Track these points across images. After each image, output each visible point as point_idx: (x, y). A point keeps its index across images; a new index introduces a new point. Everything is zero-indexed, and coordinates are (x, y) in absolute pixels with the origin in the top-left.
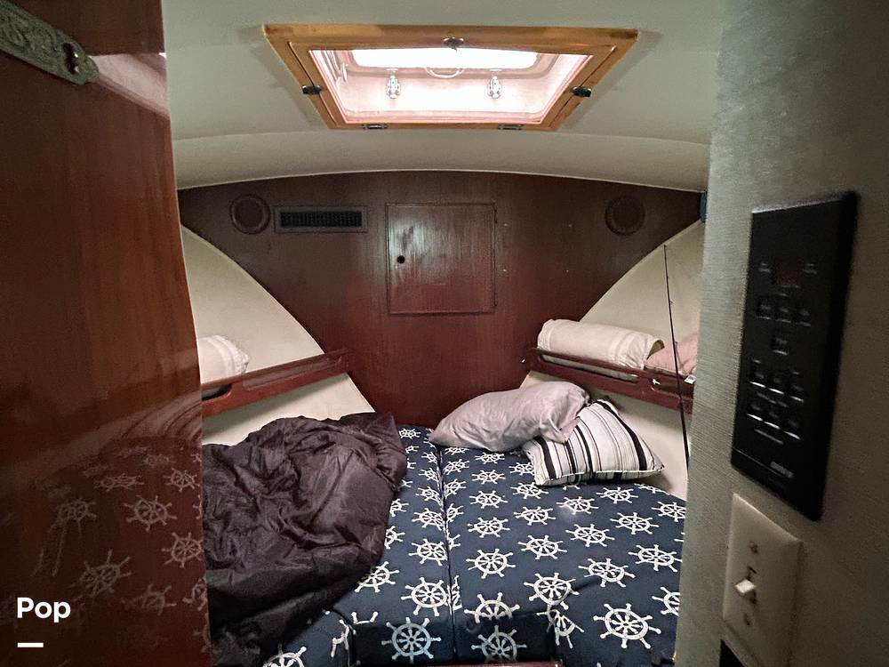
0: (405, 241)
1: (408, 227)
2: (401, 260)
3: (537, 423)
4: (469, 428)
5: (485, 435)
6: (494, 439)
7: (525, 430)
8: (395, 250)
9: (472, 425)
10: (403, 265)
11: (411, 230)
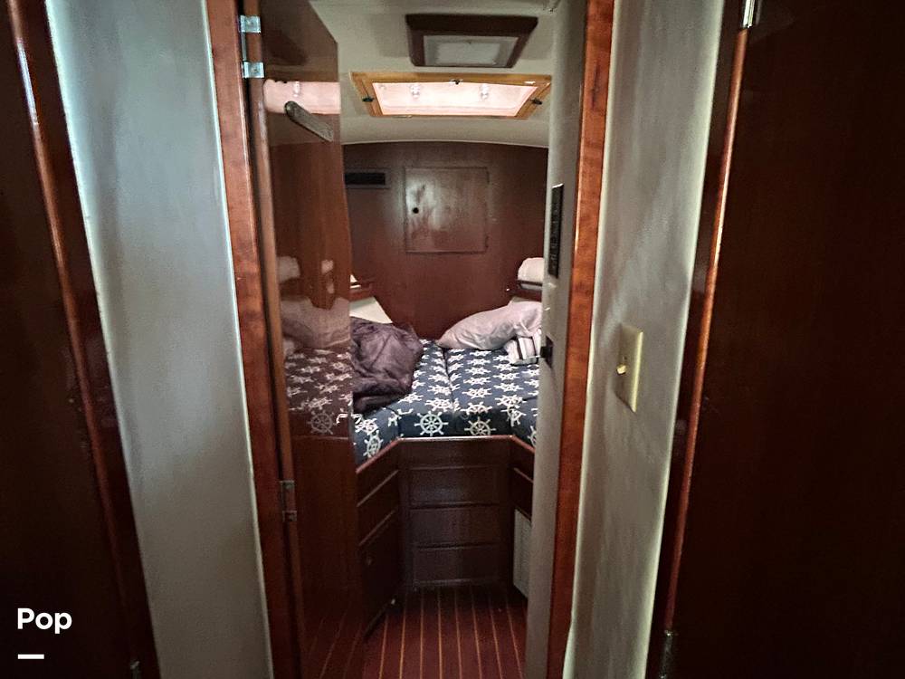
0: (419, 195)
1: (420, 185)
2: (416, 211)
3: (512, 325)
4: (466, 335)
5: (477, 338)
6: (484, 341)
7: (505, 331)
8: (411, 203)
9: (468, 332)
10: (417, 215)
11: (424, 188)
